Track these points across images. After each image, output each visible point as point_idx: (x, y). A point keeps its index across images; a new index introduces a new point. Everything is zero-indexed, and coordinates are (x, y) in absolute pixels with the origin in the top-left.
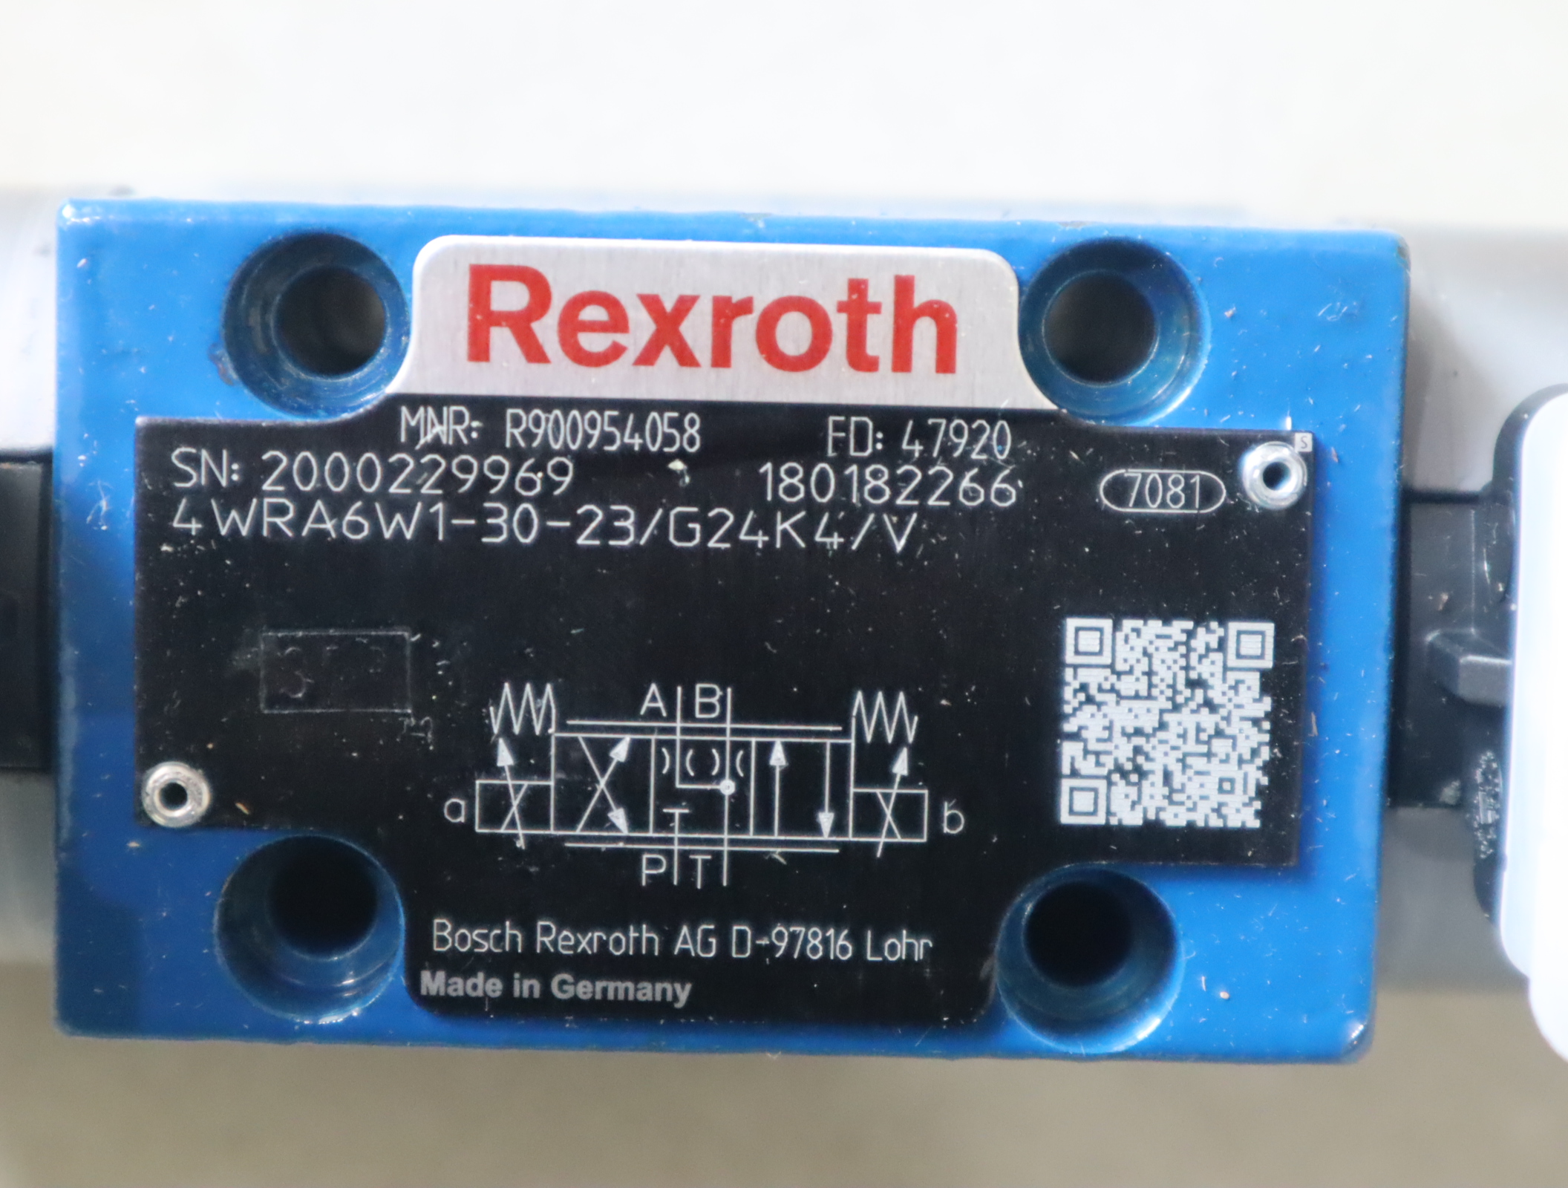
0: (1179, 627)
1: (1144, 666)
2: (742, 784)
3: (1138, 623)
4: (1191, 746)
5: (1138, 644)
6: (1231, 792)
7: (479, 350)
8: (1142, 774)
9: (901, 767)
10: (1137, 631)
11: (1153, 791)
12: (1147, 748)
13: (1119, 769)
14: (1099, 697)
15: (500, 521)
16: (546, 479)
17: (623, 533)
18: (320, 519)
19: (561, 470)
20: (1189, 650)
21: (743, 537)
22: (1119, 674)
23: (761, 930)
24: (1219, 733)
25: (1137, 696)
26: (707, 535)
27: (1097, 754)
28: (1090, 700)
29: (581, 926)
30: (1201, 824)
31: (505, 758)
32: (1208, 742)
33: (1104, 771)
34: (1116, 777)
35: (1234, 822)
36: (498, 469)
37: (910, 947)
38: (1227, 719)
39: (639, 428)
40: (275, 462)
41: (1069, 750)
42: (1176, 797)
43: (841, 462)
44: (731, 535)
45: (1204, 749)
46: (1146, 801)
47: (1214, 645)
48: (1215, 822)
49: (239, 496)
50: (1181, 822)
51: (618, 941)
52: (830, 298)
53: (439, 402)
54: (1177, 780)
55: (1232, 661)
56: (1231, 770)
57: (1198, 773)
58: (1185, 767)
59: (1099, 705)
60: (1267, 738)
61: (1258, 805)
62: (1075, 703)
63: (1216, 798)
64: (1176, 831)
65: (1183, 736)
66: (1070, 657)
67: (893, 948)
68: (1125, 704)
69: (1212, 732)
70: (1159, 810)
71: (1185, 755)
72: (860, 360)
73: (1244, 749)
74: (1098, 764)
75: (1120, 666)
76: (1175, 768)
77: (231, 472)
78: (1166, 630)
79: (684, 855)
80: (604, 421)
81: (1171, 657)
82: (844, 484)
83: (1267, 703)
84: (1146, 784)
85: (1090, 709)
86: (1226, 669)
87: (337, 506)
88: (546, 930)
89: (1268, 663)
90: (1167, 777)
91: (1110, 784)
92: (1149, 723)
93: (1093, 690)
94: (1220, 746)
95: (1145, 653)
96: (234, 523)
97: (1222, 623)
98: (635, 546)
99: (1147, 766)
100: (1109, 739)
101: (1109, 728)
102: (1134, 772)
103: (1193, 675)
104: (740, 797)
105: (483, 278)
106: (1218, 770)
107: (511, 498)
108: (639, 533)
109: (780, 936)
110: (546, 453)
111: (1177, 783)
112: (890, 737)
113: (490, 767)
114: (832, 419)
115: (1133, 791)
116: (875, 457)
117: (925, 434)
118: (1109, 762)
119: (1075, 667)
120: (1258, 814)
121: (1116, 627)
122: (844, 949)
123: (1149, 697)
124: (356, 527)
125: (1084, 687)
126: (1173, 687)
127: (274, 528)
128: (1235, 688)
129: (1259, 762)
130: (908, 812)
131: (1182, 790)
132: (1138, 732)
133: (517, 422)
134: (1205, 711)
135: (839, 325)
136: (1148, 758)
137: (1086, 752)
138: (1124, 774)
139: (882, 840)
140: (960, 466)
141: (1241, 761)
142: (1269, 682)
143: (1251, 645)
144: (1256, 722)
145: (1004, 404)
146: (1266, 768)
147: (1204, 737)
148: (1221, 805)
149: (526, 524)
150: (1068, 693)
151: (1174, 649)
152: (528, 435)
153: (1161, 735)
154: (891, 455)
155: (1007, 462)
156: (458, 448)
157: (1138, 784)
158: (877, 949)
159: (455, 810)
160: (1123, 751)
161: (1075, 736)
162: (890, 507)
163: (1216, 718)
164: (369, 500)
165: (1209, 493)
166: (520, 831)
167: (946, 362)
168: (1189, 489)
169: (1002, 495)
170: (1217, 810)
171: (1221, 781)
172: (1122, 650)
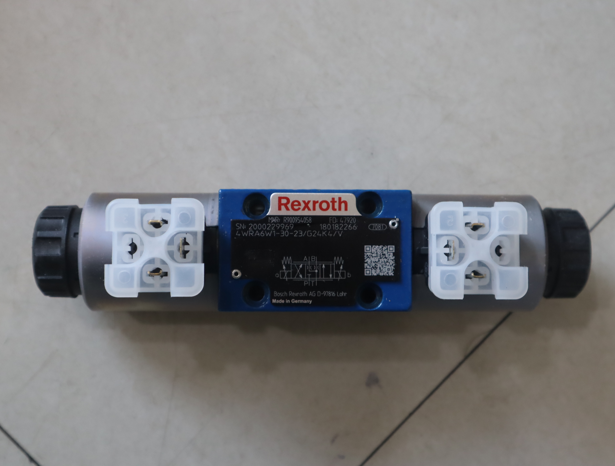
0: (381, 247)
1: (376, 252)
2: (318, 271)
3: (375, 246)
4: (383, 264)
5: (375, 249)
6: (389, 270)
7: (280, 209)
8: (376, 268)
9: (341, 268)
10: (375, 247)
11: (378, 270)
12: (377, 264)
13: (373, 267)
14: (370, 257)
15: (283, 233)
16: (289, 227)
17: (301, 235)
18: (257, 233)
19: (292, 226)
20: (382, 250)
21: (318, 235)
22: (372, 253)
23: (322, 292)
24: (387, 262)
25: (375, 257)
26: (313, 235)
27: (370, 265)
28: (368, 257)
29: (296, 292)
30: (385, 275)
31: (284, 268)
32: (386, 263)
33: (371, 268)
34: (372, 268)
35: (390, 275)
36: (283, 226)
37: (343, 294)
38: (388, 260)
39: (303, 220)
40: (251, 225)
41: (366, 265)
42: (382, 271)
43: (331, 224)
44: (316, 235)
45: (385, 264)
46: (377, 272)
47: (386, 249)
48: (387, 275)
49: (246, 230)
50: (382, 275)
51: (301, 294)
52: (329, 200)
53: (274, 216)
54: (382, 269)
55: (389, 251)
56: (389, 267)
57: (385, 268)
58: (382, 267)
59: (370, 258)
60: (394, 262)
61: (393, 272)
62: (366, 258)
63: (387, 271)
64: (381, 276)
65: (382, 262)
66: (365, 251)
67: (341, 294)
68: (373, 258)
69: (386, 261)
70: (379, 273)
71: (382, 265)
72: (334, 209)
73: (391, 264)
74: (370, 267)
75: (373, 252)
76: (381, 267)
77: (244, 227)
78: (379, 247)
79: (310, 281)
80: (297, 219)
81: (380, 251)
82: (332, 227)
83: (394, 257)
84: (377, 270)
85: (368, 259)
86: (388, 252)
87: (260, 231)
88: (291, 293)
89: (394, 251)
90: (380, 268)
91: (372, 269)
92: (377, 260)
93: (369, 256)
94: (388, 264)
95: (376, 250)
96: (245, 234)
97: (387, 246)
98: (302, 236)
99: (377, 267)
100: (371, 263)
101: (371, 261)
102: (375, 268)
103: (383, 253)
104: (318, 272)
105: (280, 198)
106: (387, 267)
107: (285, 230)
108: (303, 235)
109: (325, 293)
110: (289, 223)
111: (381, 269)
112: (340, 263)
113: (283, 269)
114: (330, 218)
115: (375, 271)
116: (336, 223)
117: (343, 219)
118: (371, 266)
119: (366, 253)
120: (393, 273)
121: (372, 247)
122: (334, 295)
123: (377, 257)
124: (262, 235)
125: (367, 255)
126: (380, 255)
127: (251, 235)
128: (389, 255)
129: (393, 266)
130: (342, 274)
131: (382, 270)
132: (376, 262)
133: (285, 219)
134: (385, 259)
135: (331, 204)
136: (377, 266)
137: (368, 265)
138: (374, 268)
139: (339, 278)
140: (349, 224)
141: (391, 266)
142: (394, 254)
143: (391, 249)
144: (392, 260)
145: (355, 215)
146: (394, 267)
147: (385, 262)
148: (388, 272)
149: (287, 234)
150: (365, 256)
151: (380, 250)
152: (287, 221)
153: (379, 262)
154: (339, 223)
155: (355, 223)
156: (277, 223)
157: (376, 270)
158: (339, 295)
159: (277, 275)
160: (373, 265)
161: (367, 263)
162: (339, 230)
163: (387, 260)
164: (264, 231)
165: (384, 227)
166: (287, 278)
167: (346, 209)
168: (381, 227)
169: (355, 228)
170: (388, 273)
171: (388, 269)
172: (373, 250)
